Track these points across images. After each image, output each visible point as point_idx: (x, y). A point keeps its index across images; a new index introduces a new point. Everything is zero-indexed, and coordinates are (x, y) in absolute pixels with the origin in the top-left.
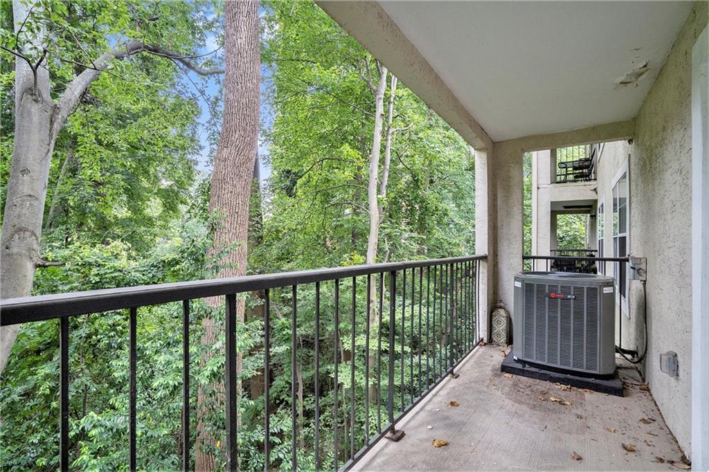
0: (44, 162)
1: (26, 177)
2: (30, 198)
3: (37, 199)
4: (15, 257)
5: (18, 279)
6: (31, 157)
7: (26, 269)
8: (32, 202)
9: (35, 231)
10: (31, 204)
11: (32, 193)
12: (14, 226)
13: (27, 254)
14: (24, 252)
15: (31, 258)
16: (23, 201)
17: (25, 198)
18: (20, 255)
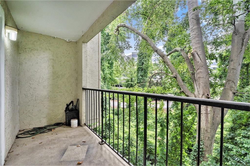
0: (239, 55)
1: (232, 63)
2: (233, 69)
3: (235, 69)
4: (226, 89)
5: (226, 97)
6: (234, 55)
7: (229, 94)
8: (233, 71)
9: (234, 81)
10: (233, 72)
11: (234, 68)
12: (227, 79)
13: (230, 88)
14: (229, 88)
15: (231, 90)
16: (231, 71)
17: (231, 70)
18: (228, 89)
